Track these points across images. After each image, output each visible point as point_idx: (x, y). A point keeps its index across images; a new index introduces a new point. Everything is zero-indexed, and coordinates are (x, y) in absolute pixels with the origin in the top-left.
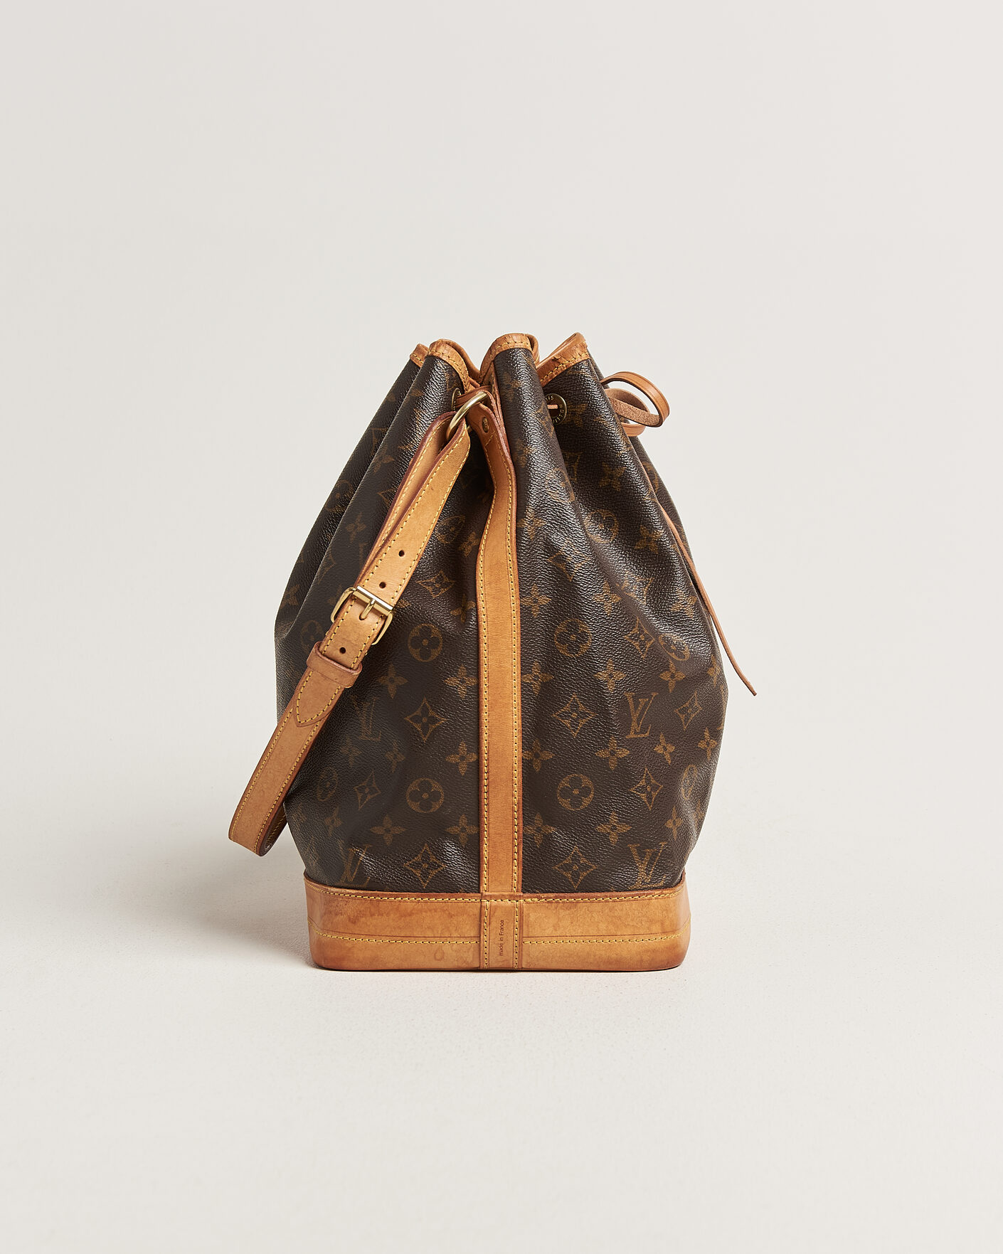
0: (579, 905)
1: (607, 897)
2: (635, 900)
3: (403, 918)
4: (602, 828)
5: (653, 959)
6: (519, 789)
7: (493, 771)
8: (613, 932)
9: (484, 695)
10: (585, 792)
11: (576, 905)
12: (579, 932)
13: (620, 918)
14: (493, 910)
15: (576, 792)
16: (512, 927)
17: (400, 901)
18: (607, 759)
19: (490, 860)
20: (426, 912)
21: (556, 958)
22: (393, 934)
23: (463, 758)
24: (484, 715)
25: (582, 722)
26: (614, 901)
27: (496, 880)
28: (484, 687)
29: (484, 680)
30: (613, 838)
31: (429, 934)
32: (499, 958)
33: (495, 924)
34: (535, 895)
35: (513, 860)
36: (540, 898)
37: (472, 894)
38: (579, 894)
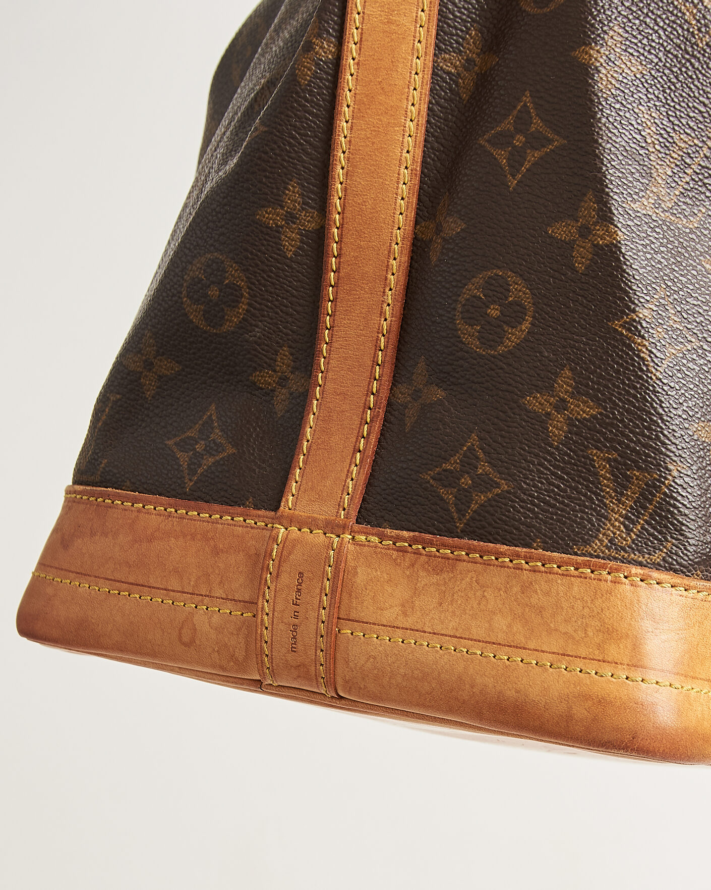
0: (462, 566)
1: (518, 556)
2: (582, 576)
3: (136, 545)
4: (537, 402)
5: (594, 720)
6: (394, 300)
7: (350, 253)
8: (520, 639)
9: (348, 80)
10: (514, 314)
11: (454, 567)
12: (451, 626)
13: (540, 611)
14: (288, 546)
15: (494, 312)
16: (318, 591)
17: (139, 511)
18: (571, 245)
19: (314, 447)
20: (177, 537)
21: (399, 680)
22: (118, 576)
23: (291, 217)
24: (343, 126)
25: (533, 156)
26: (534, 570)
27: (312, 489)
28: (350, 64)
29: (351, 48)
30: (557, 428)
31: (174, 584)
32: (290, 657)
33: (287, 579)
34: (376, 530)
35: (354, 453)
36: (382, 538)
37: (262, 512)
38: (465, 541)
